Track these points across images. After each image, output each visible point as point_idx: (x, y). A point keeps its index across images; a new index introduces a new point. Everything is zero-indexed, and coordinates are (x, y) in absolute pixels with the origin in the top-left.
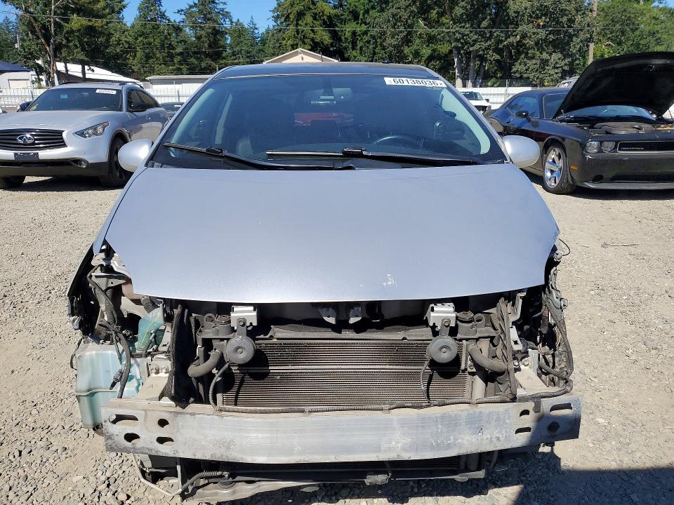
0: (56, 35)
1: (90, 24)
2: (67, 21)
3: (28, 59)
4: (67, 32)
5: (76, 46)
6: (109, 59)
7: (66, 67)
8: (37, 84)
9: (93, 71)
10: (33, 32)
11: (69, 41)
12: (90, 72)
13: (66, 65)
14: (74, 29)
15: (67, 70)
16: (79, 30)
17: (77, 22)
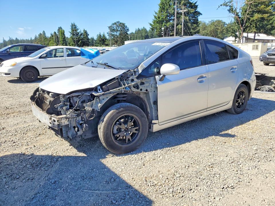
0: (246, 22)
1: (262, 16)
2: (252, 17)
3: (233, 33)
4: (251, 21)
5: (253, 26)
6: (267, 31)
7: (248, 35)
8: (234, 42)
9: (259, 36)
10: (238, 23)
11: (251, 24)
12: (258, 36)
13: (248, 34)
14: (254, 19)
15: (248, 36)
16: (256, 20)
17: (257, 16)
